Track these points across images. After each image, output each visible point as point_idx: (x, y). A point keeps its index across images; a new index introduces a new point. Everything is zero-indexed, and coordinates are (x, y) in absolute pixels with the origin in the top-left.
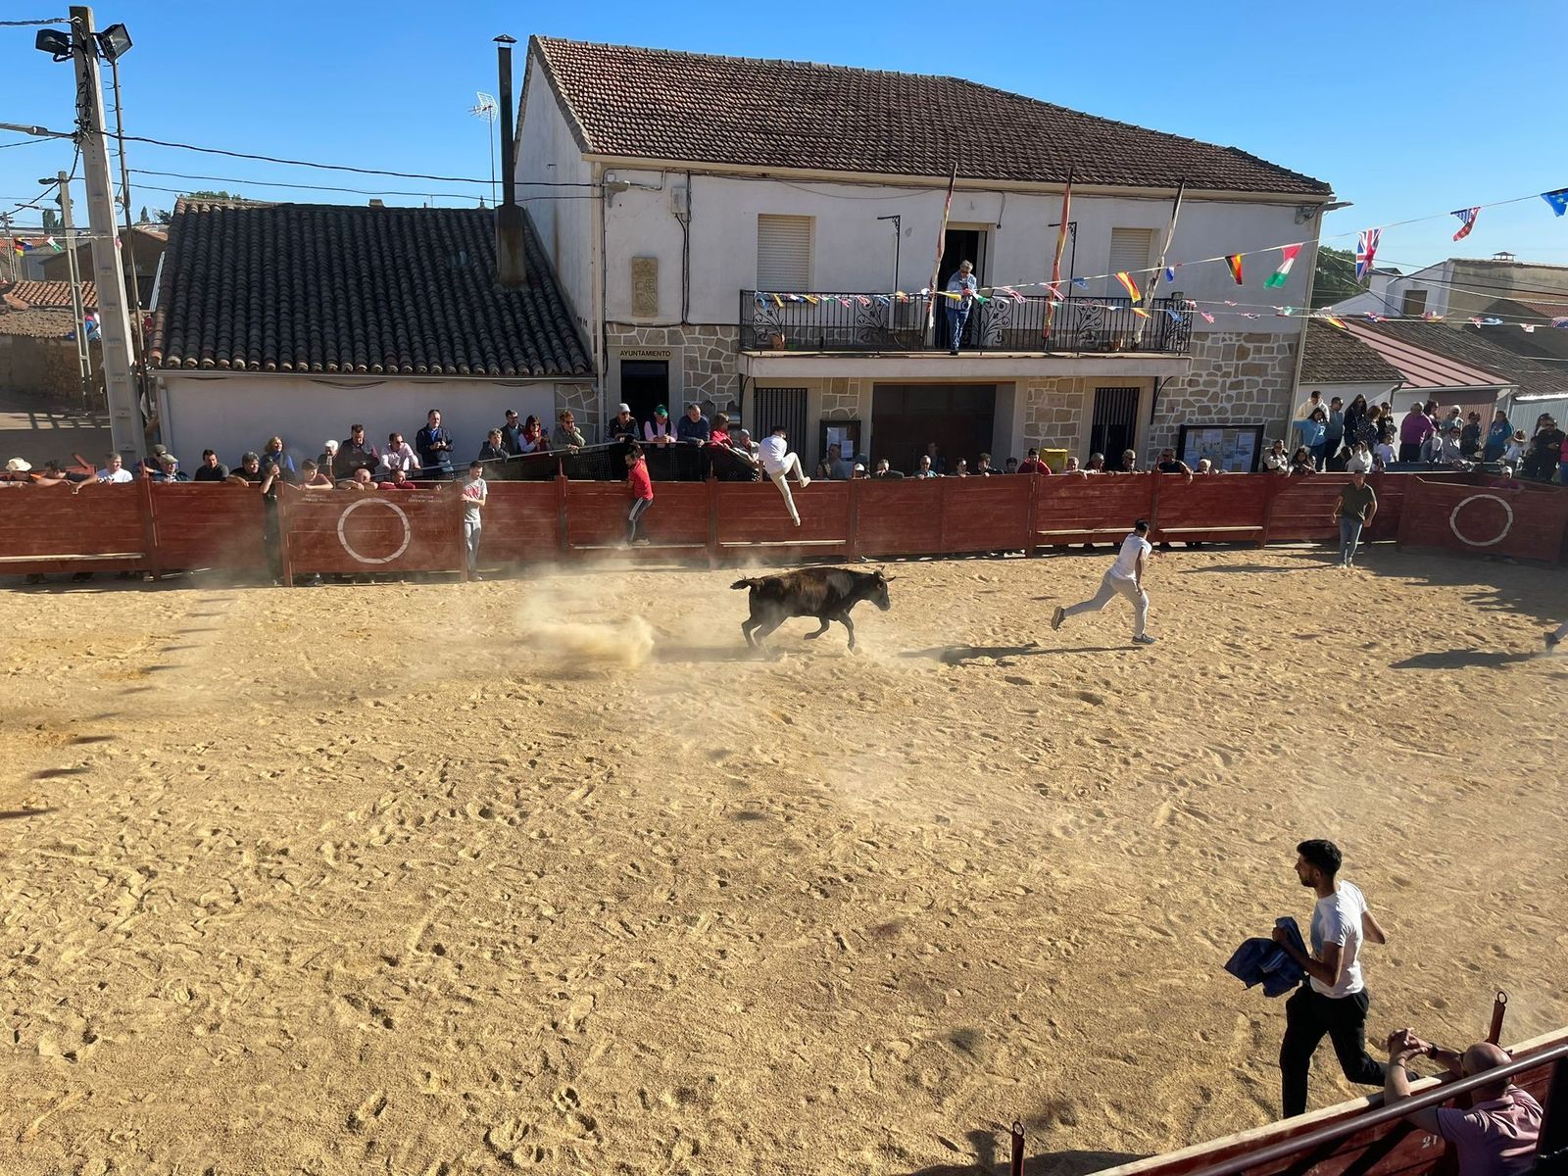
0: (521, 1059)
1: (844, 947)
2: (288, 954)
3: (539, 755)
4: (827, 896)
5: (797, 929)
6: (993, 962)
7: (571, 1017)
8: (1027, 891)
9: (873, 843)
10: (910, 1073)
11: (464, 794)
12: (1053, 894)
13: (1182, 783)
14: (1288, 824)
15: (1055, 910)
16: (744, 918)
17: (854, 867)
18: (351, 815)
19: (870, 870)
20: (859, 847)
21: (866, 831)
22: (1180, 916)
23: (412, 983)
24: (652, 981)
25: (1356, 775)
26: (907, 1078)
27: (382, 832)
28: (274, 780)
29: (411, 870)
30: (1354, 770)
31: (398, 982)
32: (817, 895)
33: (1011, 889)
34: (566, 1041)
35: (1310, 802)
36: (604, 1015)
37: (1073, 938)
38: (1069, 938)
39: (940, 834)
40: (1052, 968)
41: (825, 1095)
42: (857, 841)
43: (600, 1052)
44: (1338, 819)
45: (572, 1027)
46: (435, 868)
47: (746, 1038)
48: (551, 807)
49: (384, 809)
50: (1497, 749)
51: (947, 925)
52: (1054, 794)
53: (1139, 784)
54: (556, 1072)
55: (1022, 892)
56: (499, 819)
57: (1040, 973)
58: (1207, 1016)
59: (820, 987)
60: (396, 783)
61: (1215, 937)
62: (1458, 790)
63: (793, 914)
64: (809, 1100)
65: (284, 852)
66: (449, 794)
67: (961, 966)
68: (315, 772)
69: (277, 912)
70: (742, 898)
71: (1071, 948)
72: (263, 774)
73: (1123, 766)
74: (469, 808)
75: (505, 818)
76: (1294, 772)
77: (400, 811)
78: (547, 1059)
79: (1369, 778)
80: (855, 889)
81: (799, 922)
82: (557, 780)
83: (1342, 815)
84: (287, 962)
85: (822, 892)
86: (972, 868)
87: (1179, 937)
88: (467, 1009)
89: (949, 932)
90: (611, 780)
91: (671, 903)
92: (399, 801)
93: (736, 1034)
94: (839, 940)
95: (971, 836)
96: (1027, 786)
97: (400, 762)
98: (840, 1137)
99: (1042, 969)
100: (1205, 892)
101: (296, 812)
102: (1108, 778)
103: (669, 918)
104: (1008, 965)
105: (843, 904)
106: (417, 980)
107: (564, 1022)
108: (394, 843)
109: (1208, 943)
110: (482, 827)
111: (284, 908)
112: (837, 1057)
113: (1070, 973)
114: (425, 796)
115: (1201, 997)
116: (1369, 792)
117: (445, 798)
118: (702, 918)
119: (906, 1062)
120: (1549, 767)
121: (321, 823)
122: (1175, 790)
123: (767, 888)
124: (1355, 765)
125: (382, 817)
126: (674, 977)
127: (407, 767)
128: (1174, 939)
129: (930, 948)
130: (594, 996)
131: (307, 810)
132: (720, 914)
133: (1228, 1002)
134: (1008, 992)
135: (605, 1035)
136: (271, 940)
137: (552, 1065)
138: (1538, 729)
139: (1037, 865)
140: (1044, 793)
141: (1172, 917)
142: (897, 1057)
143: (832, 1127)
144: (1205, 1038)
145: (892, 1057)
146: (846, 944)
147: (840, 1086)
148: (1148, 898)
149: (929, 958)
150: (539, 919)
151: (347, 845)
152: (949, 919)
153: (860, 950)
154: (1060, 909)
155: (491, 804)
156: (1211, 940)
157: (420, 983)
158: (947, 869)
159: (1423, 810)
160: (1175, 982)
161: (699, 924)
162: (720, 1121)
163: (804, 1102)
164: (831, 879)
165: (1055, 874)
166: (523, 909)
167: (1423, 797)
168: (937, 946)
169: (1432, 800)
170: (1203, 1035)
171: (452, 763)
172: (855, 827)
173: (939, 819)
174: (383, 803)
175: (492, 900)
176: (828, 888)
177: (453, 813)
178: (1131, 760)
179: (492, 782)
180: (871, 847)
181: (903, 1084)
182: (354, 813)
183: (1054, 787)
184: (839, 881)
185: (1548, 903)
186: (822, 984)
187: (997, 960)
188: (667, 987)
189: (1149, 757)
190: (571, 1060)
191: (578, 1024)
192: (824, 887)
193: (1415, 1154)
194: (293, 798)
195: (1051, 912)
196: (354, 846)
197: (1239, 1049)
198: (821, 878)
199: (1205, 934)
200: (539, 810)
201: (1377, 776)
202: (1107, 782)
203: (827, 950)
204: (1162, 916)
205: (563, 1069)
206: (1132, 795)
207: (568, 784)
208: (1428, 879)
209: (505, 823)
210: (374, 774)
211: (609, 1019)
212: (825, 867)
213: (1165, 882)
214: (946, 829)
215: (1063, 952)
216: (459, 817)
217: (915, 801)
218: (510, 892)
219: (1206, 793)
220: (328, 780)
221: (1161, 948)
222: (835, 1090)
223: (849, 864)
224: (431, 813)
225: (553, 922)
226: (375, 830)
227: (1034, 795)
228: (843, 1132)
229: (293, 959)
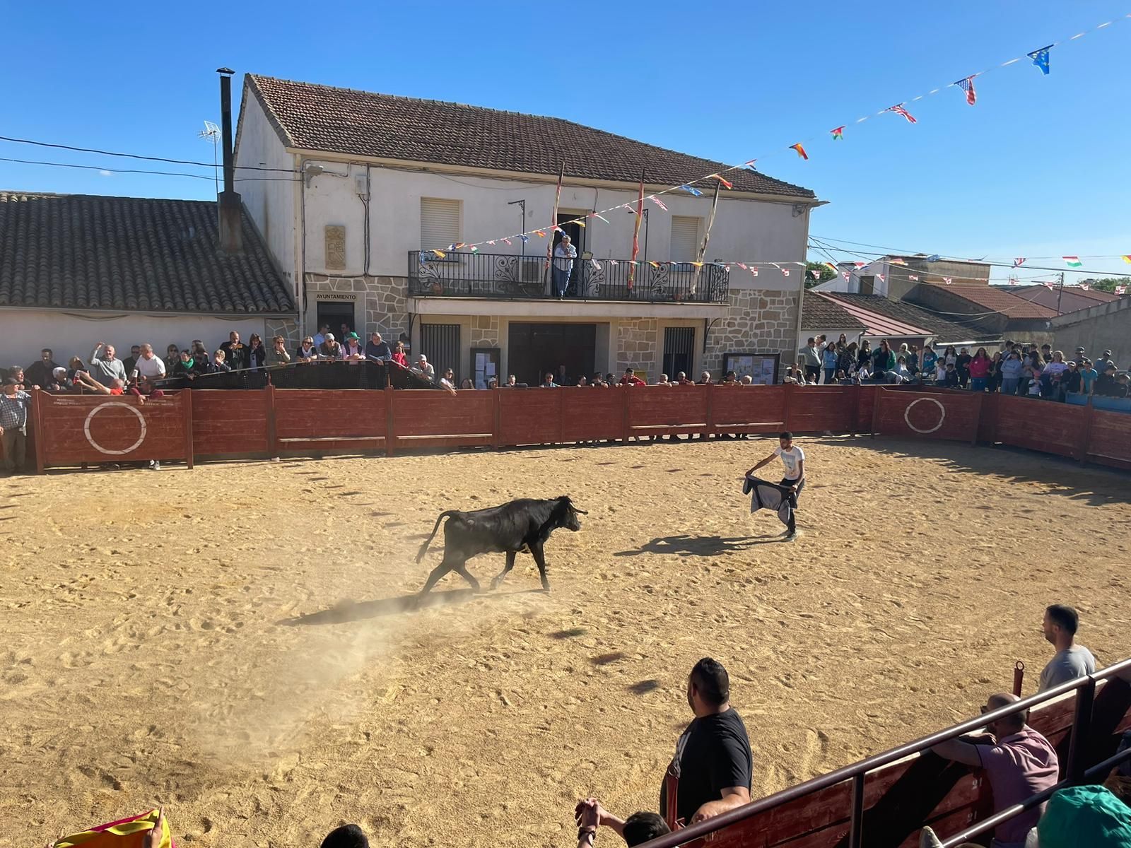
0: (235, 806)
1: (506, 704)
2: (28, 737)
3: (252, 582)
4: (490, 669)
5: (468, 694)
6: (623, 706)
7: (280, 770)
8: (644, 656)
9: (524, 631)
10: (564, 790)
11: (187, 613)
12: (663, 658)
13: (749, 581)
14: (825, 604)
15: (666, 668)
16: (424, 689)
17: (510, 648)
18: (88, 632)
19: (523, 649)
20: (513, 634)
21: (519, 623)
22: (757, 668)
23: (139, 754)
24: (349, 739)
25: (867, 572)
26: (562, 795)
27: (115, 643)
28: (21, 609)
29: (139, 670)
30: (865, 569)
31: (126, 754)
32: (482, 669)
33: (631, 656)
34: (275, 789)
35: (839, 590)
36: (308, 766)
37: (681, 686)
38: (679, 687)
39: (575, 622)
40: (668, 708)
41: (497, 812)
42: (511, 630)
43: (305, 795)
44: (859, 600)
45: (280, 778)
46: (160, 667)
47: (429, 773)
48: (263, 618)
49: (117, 627)
50: (957, 553)
51: (586, 683)
52: (657, 592)
53: (718, 583)
54: (266, 814)
55: (641, 658)
56: (218, 629)
57: (659, 712)
58: (786, 734)
59: (488, 733)
60: (128, 608)
61: (784, 680)
62: (936, 579)
63: (464, 684)
64: (484, 817)
65: (28, 661)
66: (175, 613)
67: (598, 711)
68: (57, 602)
69: (20, 706)
70: (423, 674)
71: (681, 694)
72: (11, 605)
73: (705, 573)
74: (192, 622)
75: (223, 628)
76: (824, 571)
77: (131, 627)
78: (258, 804)
79: (875, 573)
80: (512, 662)
81: (469, 688)
82: (267, 600)
83: (861, 597)
84: (28, 743)
85: (486, 666)
86: (601, 644)
87: (759, 681)
88: (188, 771)
89: (587, 688)
90: (312, 598)
91: (364, 681)
92: (130, 620)
93: (422, 772)
94: (502, 699)
95: (598, 622)
96: (637, 588)
97: (133, 592)
98: (511, 842)
99: (661, 709)
100: (774, 651)
101: (40, 632)
102: (695, 580)
103: (362, 692)
104: (634, 708)
105: (503, 673)
106: (143, 751)
107: (273, 774)
108: (126, 651)
109: (780, 684)
110: (202, 635)
111: (26, 703)
112: (505, 784)
113: (682, 710)
114: (154, 616)
115: (779, 721)
116: (877, 582)
117: (171, 616)
118: (390, 690)
119: (560, 782)
120: (994, 563)
121: (61, 639)
122: (744, 586)
123: (442, 666)
124: (865, 566)
125: (116, 632)
126: (368, 735)
127: (138, 596)
128: (756, 683)
129: (573, 700)
130: (300, 753)
131: (49, 630)
132: (404, 686)
133: (800, 723)
134: (636, 727)
135: (309, 781)
136: (13, 727)
137: (263, 808)
138: (982, 540)
139: (649, 639)
140: (650, 592)
141: (752, 668)
142: (553, 779)
143: (503, 836)
144: (787, 749)
145: (549, 780)
146: (507, 701)
147: (509, 804)
148: (733, 657)
149: (573, 706)
150: (252, 699)
151: (83, 654)
152: (587, 679)
153: (519, 705)
154: (670, 667)
155: (211, 619)
156: (782, 682)
157: (146, 753)
158: (583, 645)
159: (915, 592)
160: (759, 712)
161: (387, 695)
162: (409, 838)
163: (479, 819)
164: (492, 657)
165: (664, 645)
166: (238, 693)
167: (914, 584)
168: (578, 698)
169: (920, 585)
170: (784, 746)
171: (178, 591)
172: (510, 621)
173: (574, 611)
174: (116, 622)
175: (211, 687)
176: (491, 662)
177: (178, 627)
178: (710, 568)
179: (212, 603)
180: (523, 634)
181: (560, 800)
182: (90, 631)
183: (657, 587)
184: (499, 658)
185: (1010, 646)
186: (489, 731)
187: (626, 705)
188: (363, 741)
189: (722, 565)
190: (280, 803)
191: (286, 775)
192: (487, 662)
193: (968, 794)
194: (37, 622)
195: (663, 670)
196: (89, 654)
197: (812, 755)
198: (485, 657)
199: (778, 679)
200: (252, 621)
201: (881, 573)
202: (695, 582)
203: (492, 706)
204: (745, 669)
205: (273, 810)
206: (714, 590)
207: (277, 602)
208: (926, 634)
209: (224, 632)
210: (109, 602)
211: (313, 769)
212: (488, 649)
213: (744, 646)
214: (580, 618)
215: (675, 697)
216: (183, 629)
217: (554, 601)
218: (227, 681)
219: (766, 587)
220: (69, 608)
221: (747, 690)
222: (505, 807)
223: (506, 646)
224: (157, 628)
225: (263, 700)
226: (108, 643)
227: (643, 594)
228: (513, 838)
229: (33, 741)
